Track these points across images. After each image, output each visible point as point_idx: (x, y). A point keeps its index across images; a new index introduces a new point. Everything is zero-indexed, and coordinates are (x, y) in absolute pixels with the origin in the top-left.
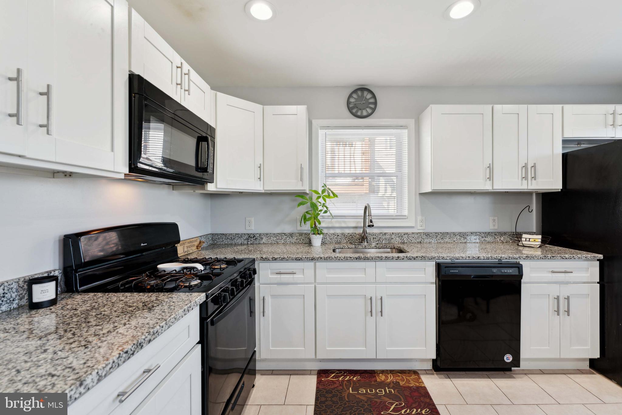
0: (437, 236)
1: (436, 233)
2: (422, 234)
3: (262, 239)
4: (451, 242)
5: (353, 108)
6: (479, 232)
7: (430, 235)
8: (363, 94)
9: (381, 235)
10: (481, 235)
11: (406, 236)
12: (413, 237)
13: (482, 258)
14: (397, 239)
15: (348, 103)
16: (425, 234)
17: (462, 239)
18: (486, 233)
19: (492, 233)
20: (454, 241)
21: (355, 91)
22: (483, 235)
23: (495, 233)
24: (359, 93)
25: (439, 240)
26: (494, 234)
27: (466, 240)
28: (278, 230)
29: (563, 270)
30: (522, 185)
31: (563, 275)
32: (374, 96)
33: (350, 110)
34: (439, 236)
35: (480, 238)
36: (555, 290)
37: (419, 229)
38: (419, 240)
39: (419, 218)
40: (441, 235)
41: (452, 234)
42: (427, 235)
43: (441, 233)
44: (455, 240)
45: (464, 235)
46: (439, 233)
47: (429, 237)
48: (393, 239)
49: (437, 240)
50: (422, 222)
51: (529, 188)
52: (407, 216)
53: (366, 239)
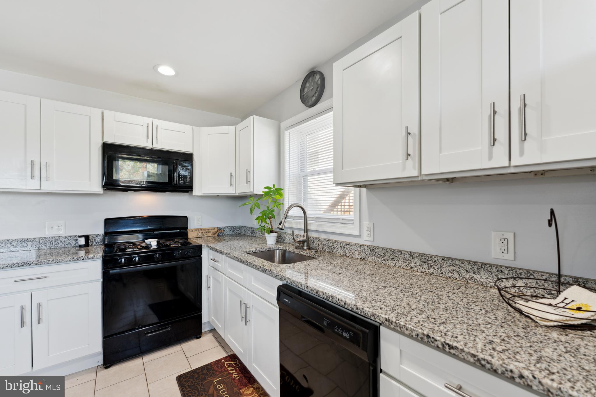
0: (385, 254)
1: (384, 249)
2: (366, 248)
4: (406, 268)
5: (305, 98)
6: (460, 260)
7: (376, 251)
9: (325, 241)
10: (463, 265)
11: (348, 247)
12: (356, 251)
14: (339, 249)
16: (369, 247)
17: (425, 266)
18: (475, 263)
19: (490, 265)
20: (411, 268)
22: (469, 267)
23: (500, 269)
24: (311, 79)
25: (388, 260)
26: (495, 270)
27: (432, 269)
32: (322, 76)
34: (388, 255)
35: (463, 271)
37: (366, 240)
38: (362, 256)
39: (366, 224)
40: (391, 253)
41: (407, 254)
42: (372, 249)
43: (390, 250)
44: (413, 265)
45: (428, 260)
46: (389, 250)
47: (375, 254)
48: (335, 248)
49: (385, 260)
50: (369, 229)
51: (513, 163)
52: (352, 220)
53: (306, 244)
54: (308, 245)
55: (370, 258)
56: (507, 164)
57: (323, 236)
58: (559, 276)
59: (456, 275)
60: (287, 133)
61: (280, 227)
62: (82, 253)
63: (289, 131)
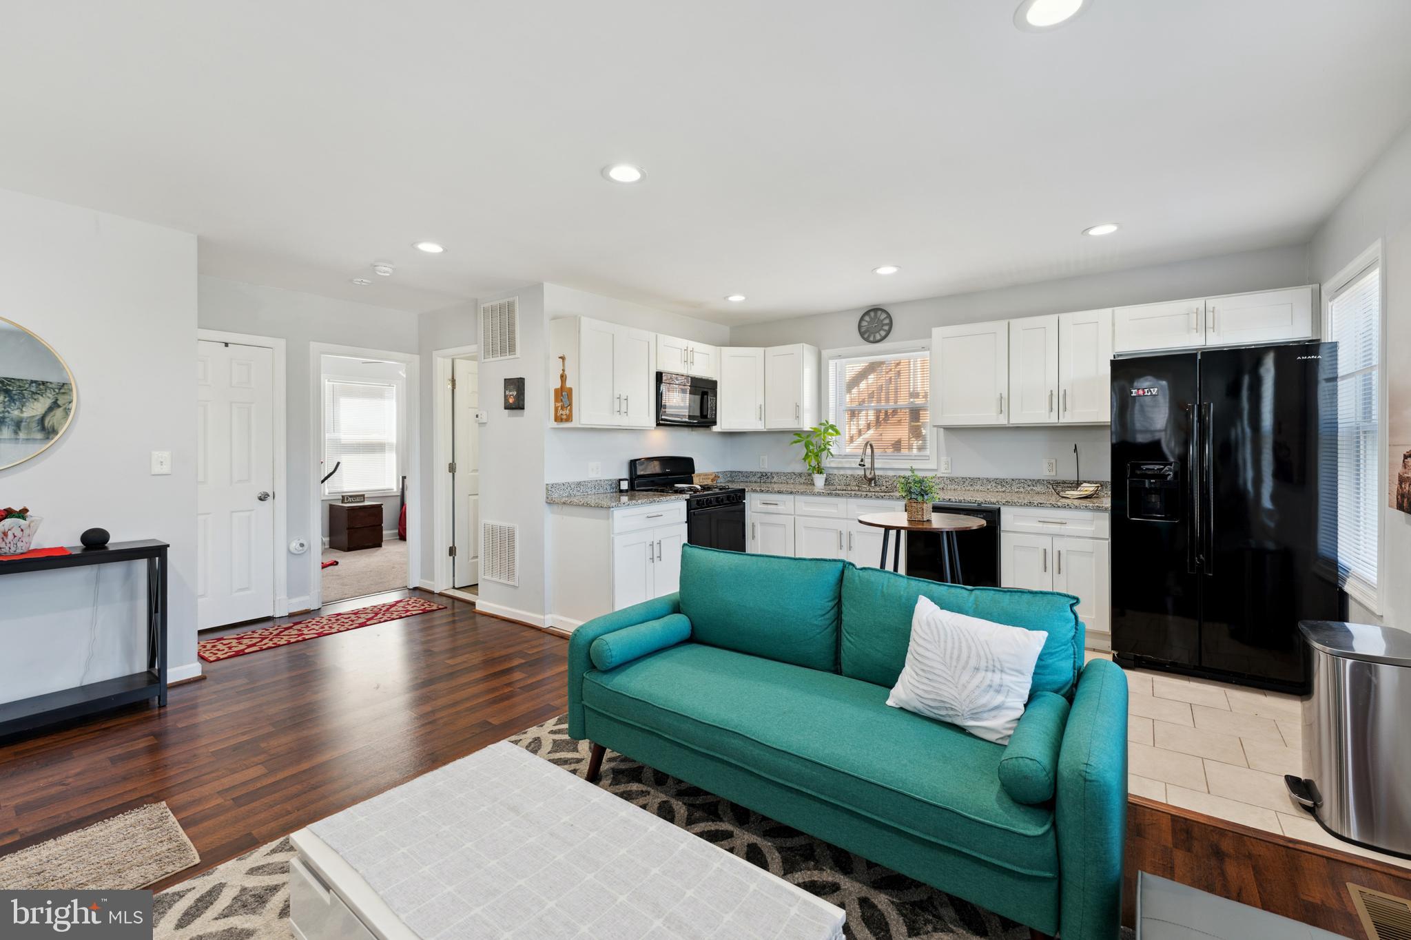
0: (964, 482)
1: (963, 478)
2: (945, 479)
3: (773, 477)
5: (865, 332)
6: (1021, 480)
7: (956, 480)
8: (876, 315)
9: (894, 477)
10: (1024, 482)
13: (954, 500)
15: (860, 327)
16: (950, 478)
18: (1033, 480)
19: (1042, 480)
21: (867, 313)
22: (1029, 483)
24: (872, 314)
28: (789, 470)
29: (1059, 521)
30: (1049, 417)
31: (1058, 526)
32: (889, 316)
33: (862, 334)
34: (967, 482)
36: (1045, 542)
37: (943, 471)
38: (941, 486)
39: (944, 459)
42: (952, 480)
44: (989, 487)
46: (968, 479)
47: (954, 482)
49: (964, 487)
50: (947, 463)
51: (1060, 421)
52: (928, 456)
53: (873, 482)
54: (875, 483)
55: (949, 487)
56: (1057, 421)
57: (891, 473)
58: (1078, 481)
59: (1022, 490)
60: (832, 363)
61: (862, 463)
62: (625, 499)
63: (836, 361)
